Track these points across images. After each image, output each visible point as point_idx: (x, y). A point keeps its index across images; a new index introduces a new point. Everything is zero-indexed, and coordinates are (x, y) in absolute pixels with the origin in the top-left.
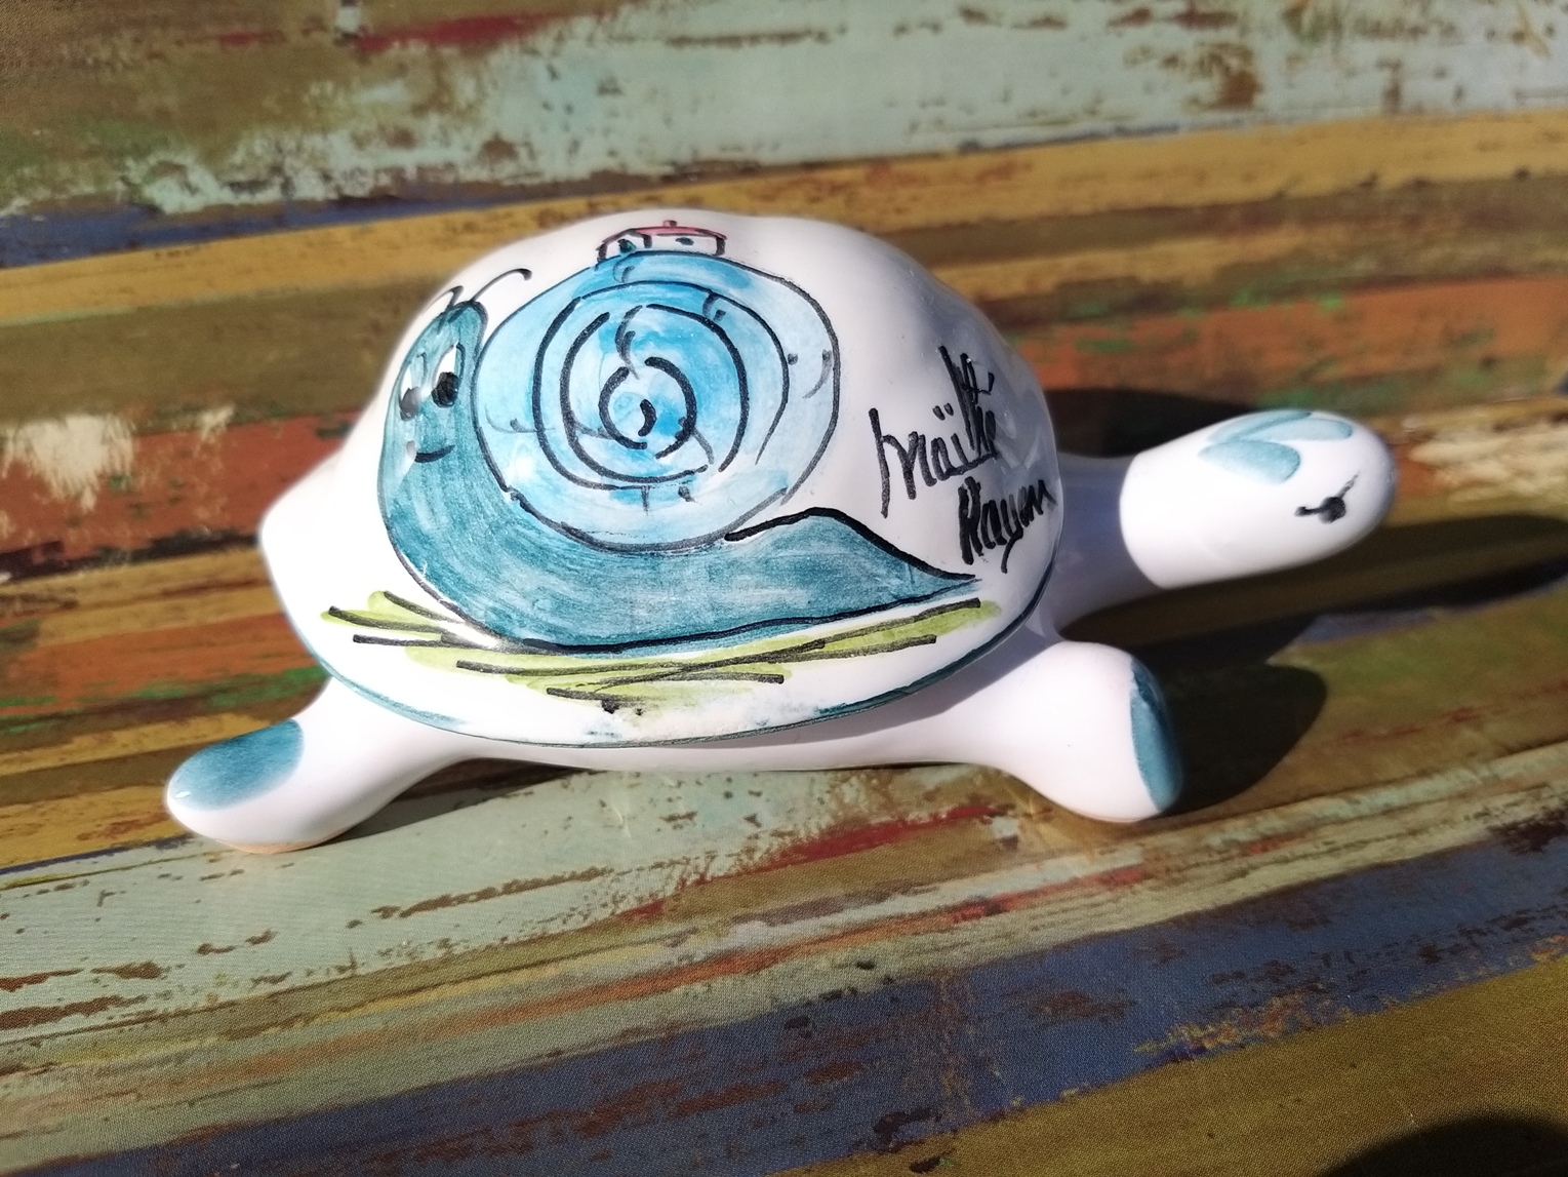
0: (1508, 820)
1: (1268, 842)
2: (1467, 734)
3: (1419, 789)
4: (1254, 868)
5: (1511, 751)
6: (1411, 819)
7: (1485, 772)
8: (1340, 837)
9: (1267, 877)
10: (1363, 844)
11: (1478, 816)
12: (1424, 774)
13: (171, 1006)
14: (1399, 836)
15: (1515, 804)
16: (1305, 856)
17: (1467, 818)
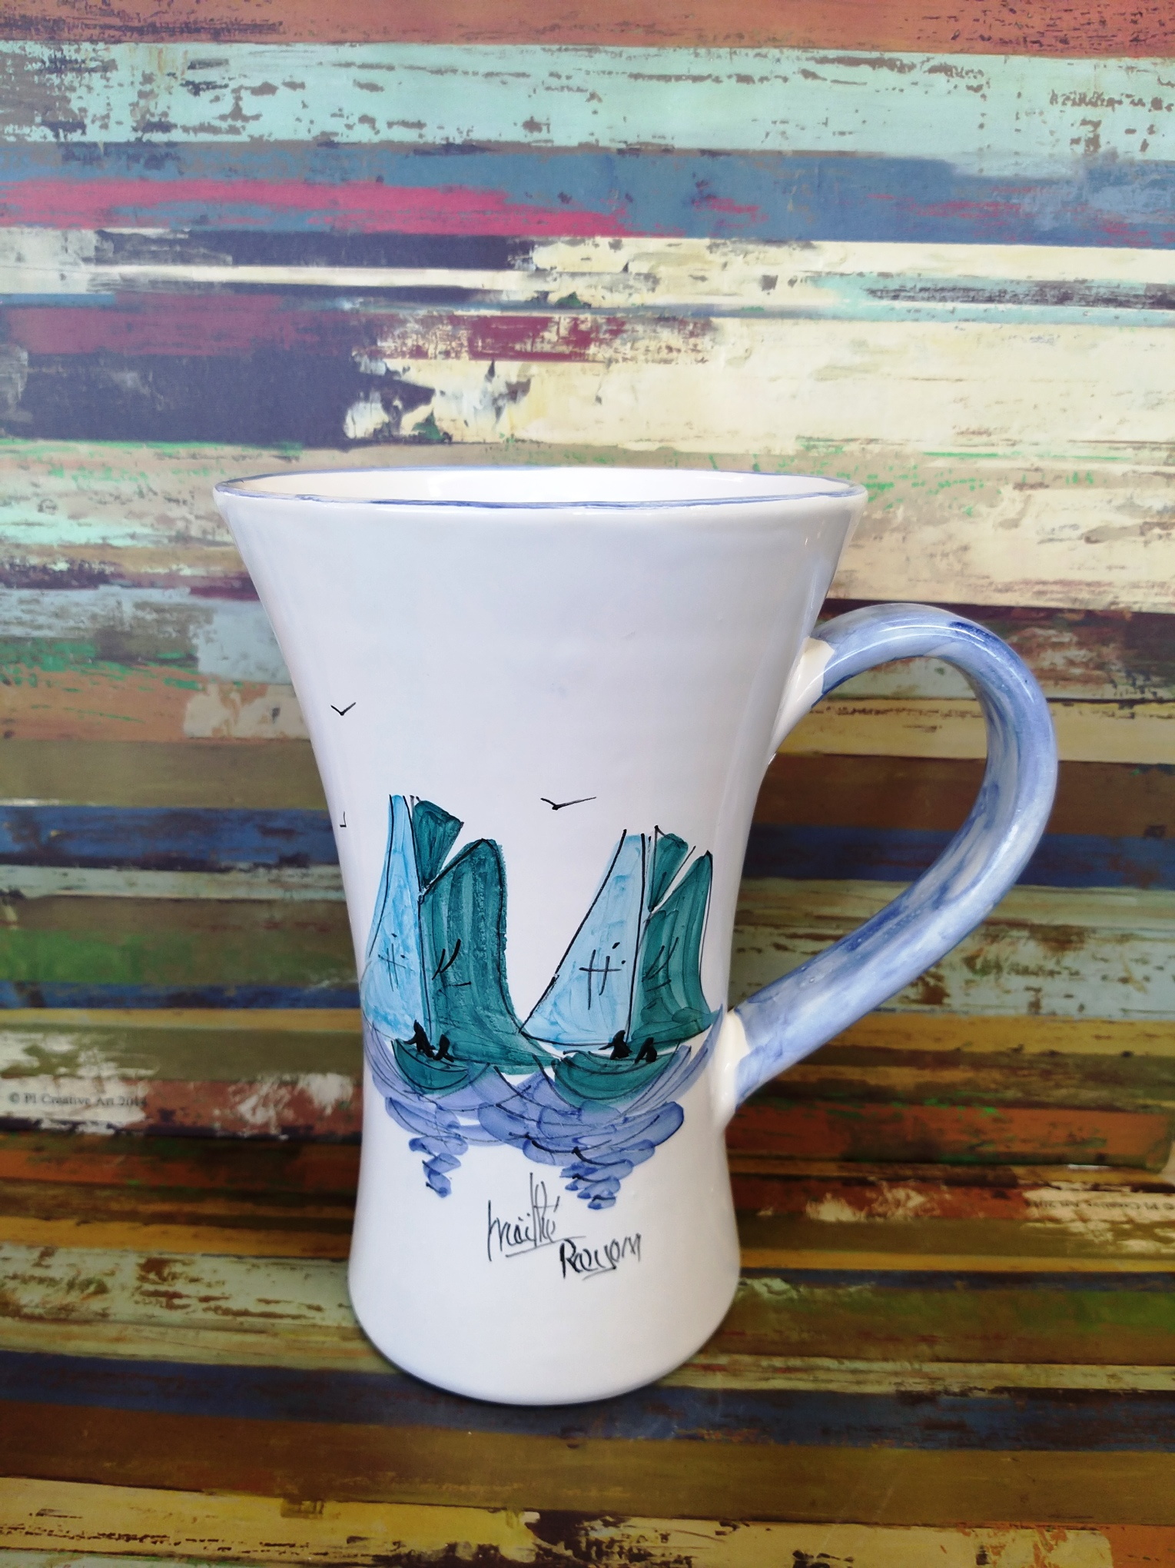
0: (909, 1389)
1: (788, 1370)
2: (924, 1348)
3: (877, 1366)
4: (774, 1378)
5: (938, 1360)
6: (861, 1377)
7: (917, 1366)
8: (821, 1375)
9: (779, 1383)
10: (831, 1381)
11: (895, 1384)
12: (885, 1359)
13: (324, 1323)
14: (851, 1382)
15: (919, 1383)
16: (800, 1380)
17: (890, 1383)
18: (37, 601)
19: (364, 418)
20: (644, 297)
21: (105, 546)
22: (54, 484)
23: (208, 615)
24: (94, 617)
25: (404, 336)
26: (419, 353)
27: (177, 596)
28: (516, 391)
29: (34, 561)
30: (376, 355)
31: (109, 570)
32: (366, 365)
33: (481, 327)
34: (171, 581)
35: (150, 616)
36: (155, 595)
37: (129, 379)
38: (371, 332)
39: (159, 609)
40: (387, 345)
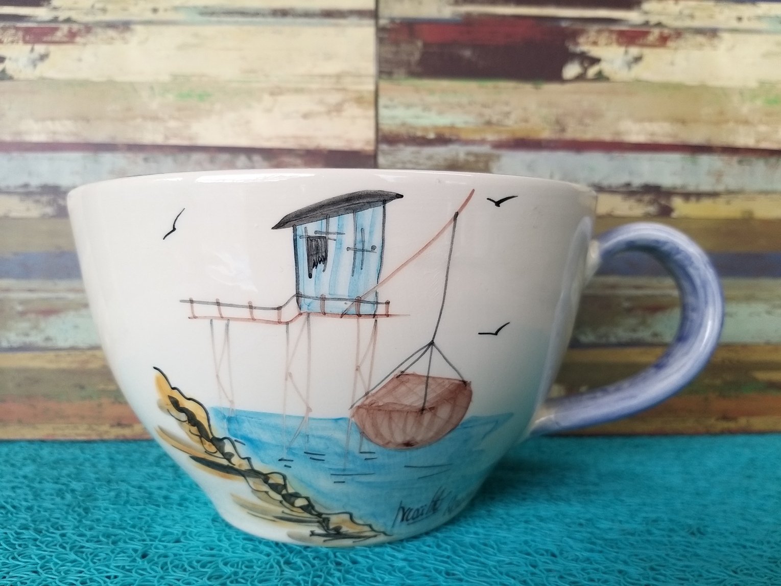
18: (418, 153)
19: (572, 70)
20: (688, 23)
21: (452, 127)
22: (430, 99)
23: (498, 157)
24: (446, 160)
25: (588, 37)
26: (595, 43)
27: (485, 149)
28: (638, 59)
29: (419, 134)
30: (577, 44)
31: (454, 138)
32: (572, 48)
33: (621, 34)
34: (483, 142)
35: (472, 159)
36: (475, 149)
37: (467, 53)
38: (574, 35)
39: (477, 155)
40: (582, 40)
